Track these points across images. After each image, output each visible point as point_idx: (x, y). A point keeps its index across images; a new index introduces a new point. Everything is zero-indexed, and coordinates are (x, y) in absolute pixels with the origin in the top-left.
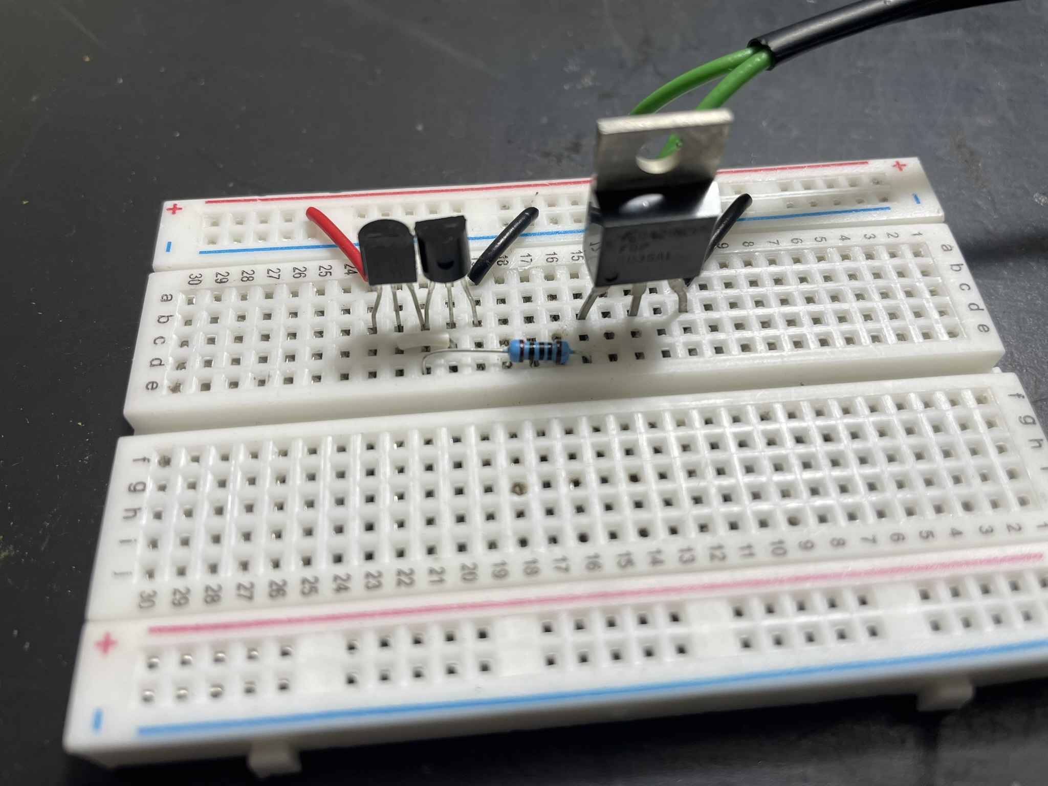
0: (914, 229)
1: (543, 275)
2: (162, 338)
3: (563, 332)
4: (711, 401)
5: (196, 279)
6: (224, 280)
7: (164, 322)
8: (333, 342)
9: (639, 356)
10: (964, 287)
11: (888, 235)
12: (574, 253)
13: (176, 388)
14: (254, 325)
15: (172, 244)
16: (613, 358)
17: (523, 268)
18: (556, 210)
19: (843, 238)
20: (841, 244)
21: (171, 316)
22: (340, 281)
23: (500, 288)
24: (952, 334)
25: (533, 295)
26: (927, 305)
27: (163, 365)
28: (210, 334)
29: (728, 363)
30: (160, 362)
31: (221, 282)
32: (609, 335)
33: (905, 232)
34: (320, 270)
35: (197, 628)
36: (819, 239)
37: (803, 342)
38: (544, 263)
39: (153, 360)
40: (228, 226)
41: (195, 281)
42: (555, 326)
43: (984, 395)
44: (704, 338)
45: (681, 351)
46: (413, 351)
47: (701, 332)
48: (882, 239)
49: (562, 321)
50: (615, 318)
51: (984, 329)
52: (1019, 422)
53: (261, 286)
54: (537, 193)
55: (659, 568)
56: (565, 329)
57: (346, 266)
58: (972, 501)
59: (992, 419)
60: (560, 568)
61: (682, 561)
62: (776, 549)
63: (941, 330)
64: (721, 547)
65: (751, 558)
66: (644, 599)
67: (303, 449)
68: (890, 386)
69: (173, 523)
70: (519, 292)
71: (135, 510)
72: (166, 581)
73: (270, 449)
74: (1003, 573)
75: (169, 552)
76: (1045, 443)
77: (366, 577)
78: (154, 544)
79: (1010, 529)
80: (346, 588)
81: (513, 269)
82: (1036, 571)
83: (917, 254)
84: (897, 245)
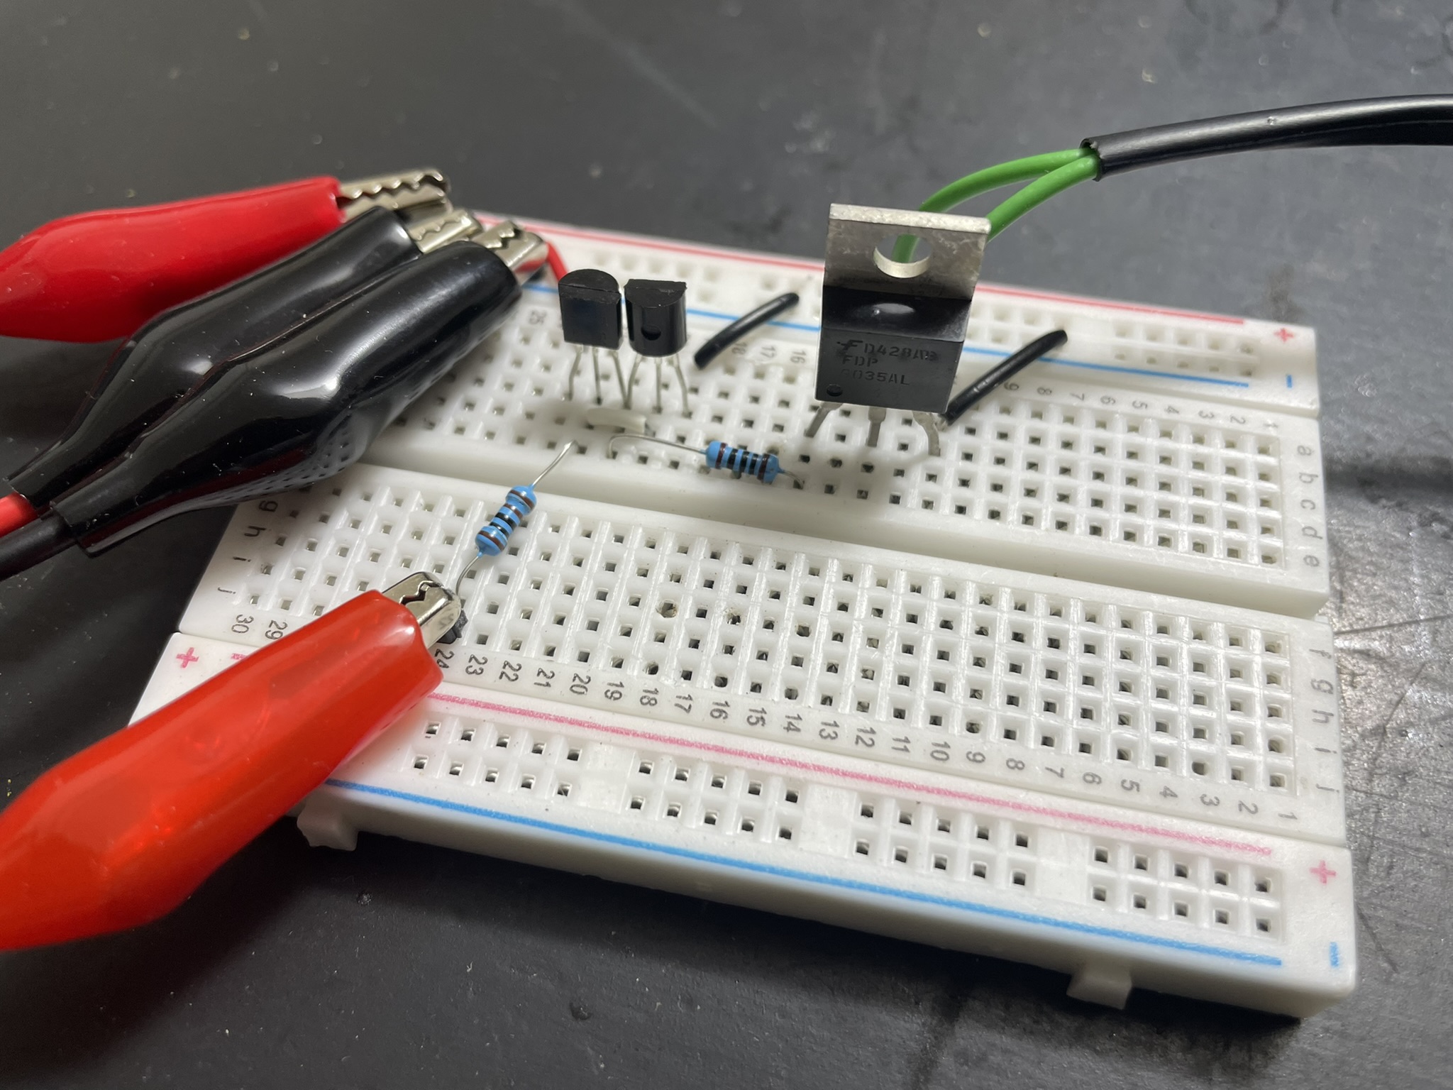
0: (1270, 418)
1: (783, 375)
3: (782, 446)
4: (926, 566)
8: (521, 398)
9: (863, 494)
10: (1307, 504)
11: (1233, 418)
16: (830, 489)
17: (762, 362)
19: (1171, 410)
20: (1165, 416)
22: (550, 333)
23: (727, 379)
24: (1267, 559)
25: (763, 396)
26: (1249, 515)
29: (965, 528)
32: (837, 463)
33: (1258, 418)
36: (1138, 405)
37: (1069, 524)
38: (788, 362)
42: (776, 438)
43: (1278, 642)
44: (948, 492)
46: (604, 428)
47: (947, 484)
48: (1221, 421)
49: (785, 433)
50: (851, 444)
51: (1311, 561)
52: (1310, 686)
55: (792, 736)
56: (786, 444)
58: (1208, 763)
59: (1277, 674)
60: (681, 707)
61: (821, 736)
62: (937, 752)
63: (1253, 551)
64: (872, 732)
65: (904, 754)
66: (763, 766)
67: (451, 508)
68: (1159, 601)
69: (293, 553)
70: (748, 388)
71: (259, 529)
72: (266, 610)
73: (416, 499)
74: (1210, 858)
75: (279, 581)
76: (1335, 721)
77: (470, 661)
78: (268, 570)
79: (1243, 808)
80: (445, 667)
81: (749, 361)
82: (1255, 868)
83: (1263, 451)
84: (1240, 434)
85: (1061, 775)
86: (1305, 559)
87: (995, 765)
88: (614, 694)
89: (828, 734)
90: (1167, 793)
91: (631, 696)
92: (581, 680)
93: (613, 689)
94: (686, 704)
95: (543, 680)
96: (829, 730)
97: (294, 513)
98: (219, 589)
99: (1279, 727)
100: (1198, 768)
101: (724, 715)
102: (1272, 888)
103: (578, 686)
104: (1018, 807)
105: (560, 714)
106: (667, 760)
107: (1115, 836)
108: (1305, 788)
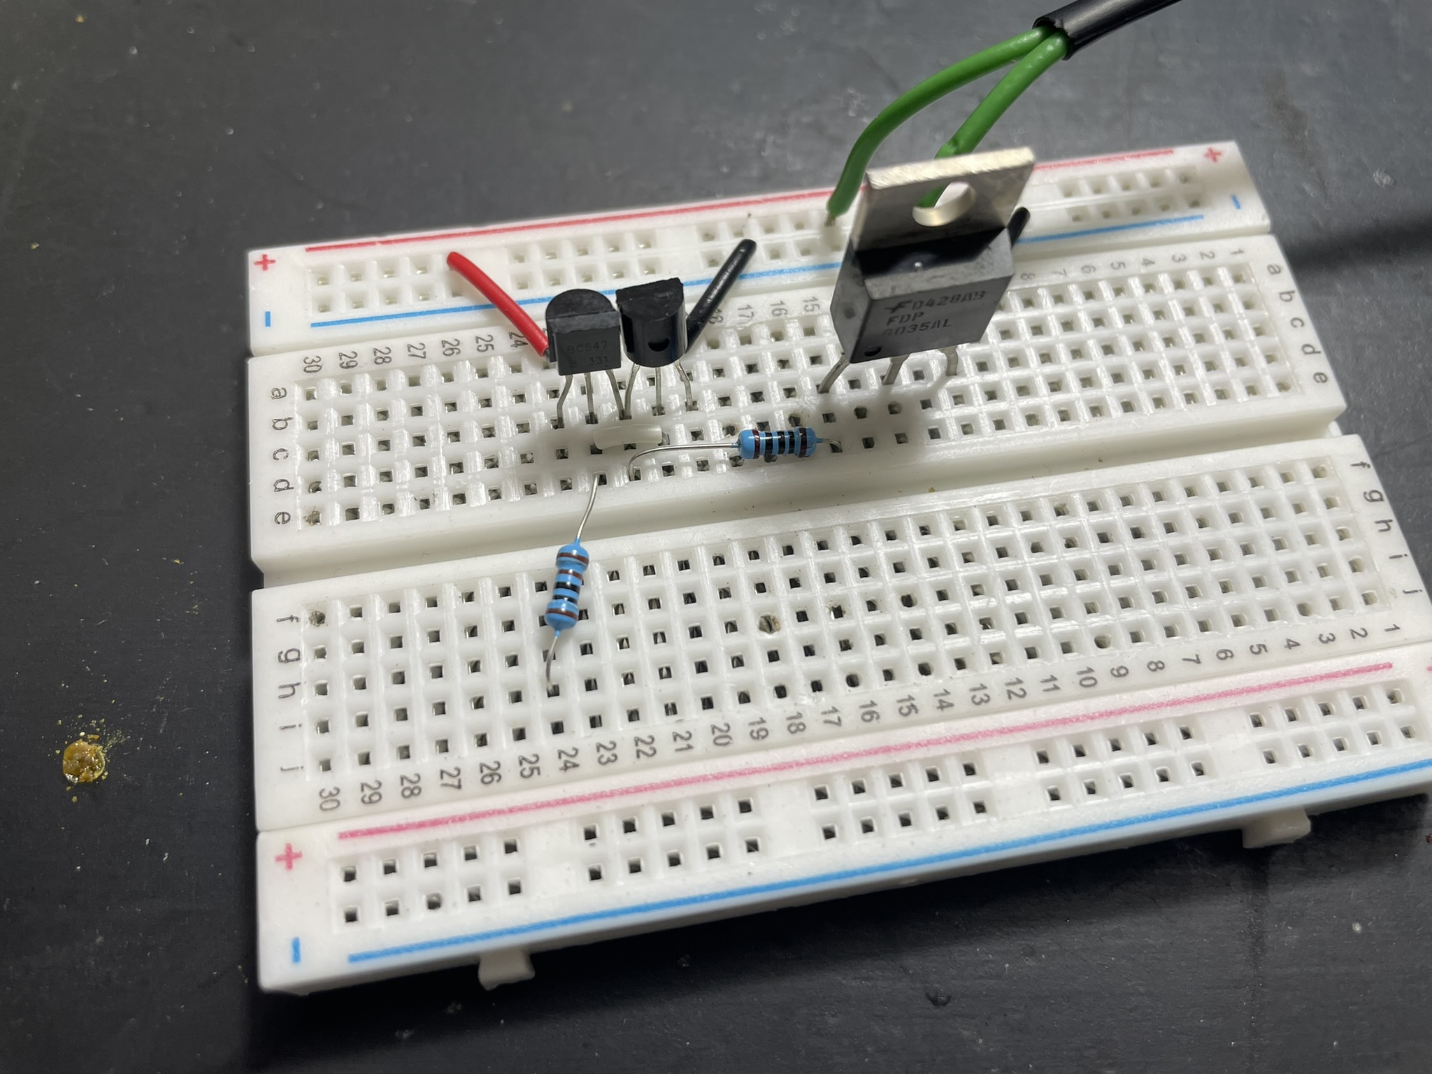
0: (1234, 244)
1: (769, 334)
2: (284, 450)
3: (802, 412)
4: (996, 496)
5: (314, 364)
6: (352, 364)
7: (283, 428)
8: (508, 442)
9: (901, 438)
10: (1296, 323)
11: (1203, 255)
12: (806, 301)
13: (313, 519)
14: (401, 426)
15: (271, 314)
16: (868, 443)
17: (743, 325)
18: (775, 238)
19: (1147, 262)
20: (1143, 270)
21: (290, 419)
22: (506, 357)
23: (716, 354)
24: (1282, 387)
25: (760, 363)
26: (1252, 350)
27: (292, 488)
28: (346, 441)
29: (1013, 443)
30: (287, 485)
31: (348, 367)
32: (860, 413)
33: (1223, 247)
34: (477, 342)
35: (399, 828)
36: (1116, 266)
37: (1102, 408)
38: (770, 317)
39: (278, 482)
40: (341, 284)
41: (312, 367)
42: (792, 404)
43: (1322, 466)
44: (980, 408)
45: (953, 429)
46: (613, 450)
47: (976, 403)
48: (1195, 261)
49: (800, 398)
50: (867, 388)
52: (1365, 500)
53: (402, 369)
54: (749, 215)
55: (947, 711)
56: (806, 409)
57: (511, 335)
58: (1309, 603)
59: (1332, 497)
60: (831, 722)
61: (974, 702)
62: (1084, 679)
63: (1269, 383)
64: (1019, 681)
65: (1056, 692)
66: (934, 752)
67: (493, 590)
68: (1211, 461)
69: (344, 699)
70: (741, 358)
71: (292, 686)
72: (349, 774)
73: (452, 594)
74: (1347, 689)
75: (346, 736)
76: (1395, 525)
77: (598, 750)
78: (324, 728)
79: (1355, 635)
80: (575, 766)
81: (731, 328)
82: (1384, 684)
83: (1237, 279)
84: (1213, 269)
85: (1198, 661)
86: (1315, 378)
87: (1139, 674)
88: (759, 733)
89: (981, 698)
90: (1292, 644)
91: (778, 729)
92: (720, 730)
93: (756, 728)
94: (834, 717)
95: (682, 744)
96: (980, 695)
97: (321, 654)
98: (282, 770)
99: (1353, 547)
100: (1304, 610)
101: (875, 716)
102: (1402, 697)
103: (720, 737)
104: (1175, 703)
105: (714, 772)
106: (839, 779)
107: (1265, 699)
108: (1396, 597)
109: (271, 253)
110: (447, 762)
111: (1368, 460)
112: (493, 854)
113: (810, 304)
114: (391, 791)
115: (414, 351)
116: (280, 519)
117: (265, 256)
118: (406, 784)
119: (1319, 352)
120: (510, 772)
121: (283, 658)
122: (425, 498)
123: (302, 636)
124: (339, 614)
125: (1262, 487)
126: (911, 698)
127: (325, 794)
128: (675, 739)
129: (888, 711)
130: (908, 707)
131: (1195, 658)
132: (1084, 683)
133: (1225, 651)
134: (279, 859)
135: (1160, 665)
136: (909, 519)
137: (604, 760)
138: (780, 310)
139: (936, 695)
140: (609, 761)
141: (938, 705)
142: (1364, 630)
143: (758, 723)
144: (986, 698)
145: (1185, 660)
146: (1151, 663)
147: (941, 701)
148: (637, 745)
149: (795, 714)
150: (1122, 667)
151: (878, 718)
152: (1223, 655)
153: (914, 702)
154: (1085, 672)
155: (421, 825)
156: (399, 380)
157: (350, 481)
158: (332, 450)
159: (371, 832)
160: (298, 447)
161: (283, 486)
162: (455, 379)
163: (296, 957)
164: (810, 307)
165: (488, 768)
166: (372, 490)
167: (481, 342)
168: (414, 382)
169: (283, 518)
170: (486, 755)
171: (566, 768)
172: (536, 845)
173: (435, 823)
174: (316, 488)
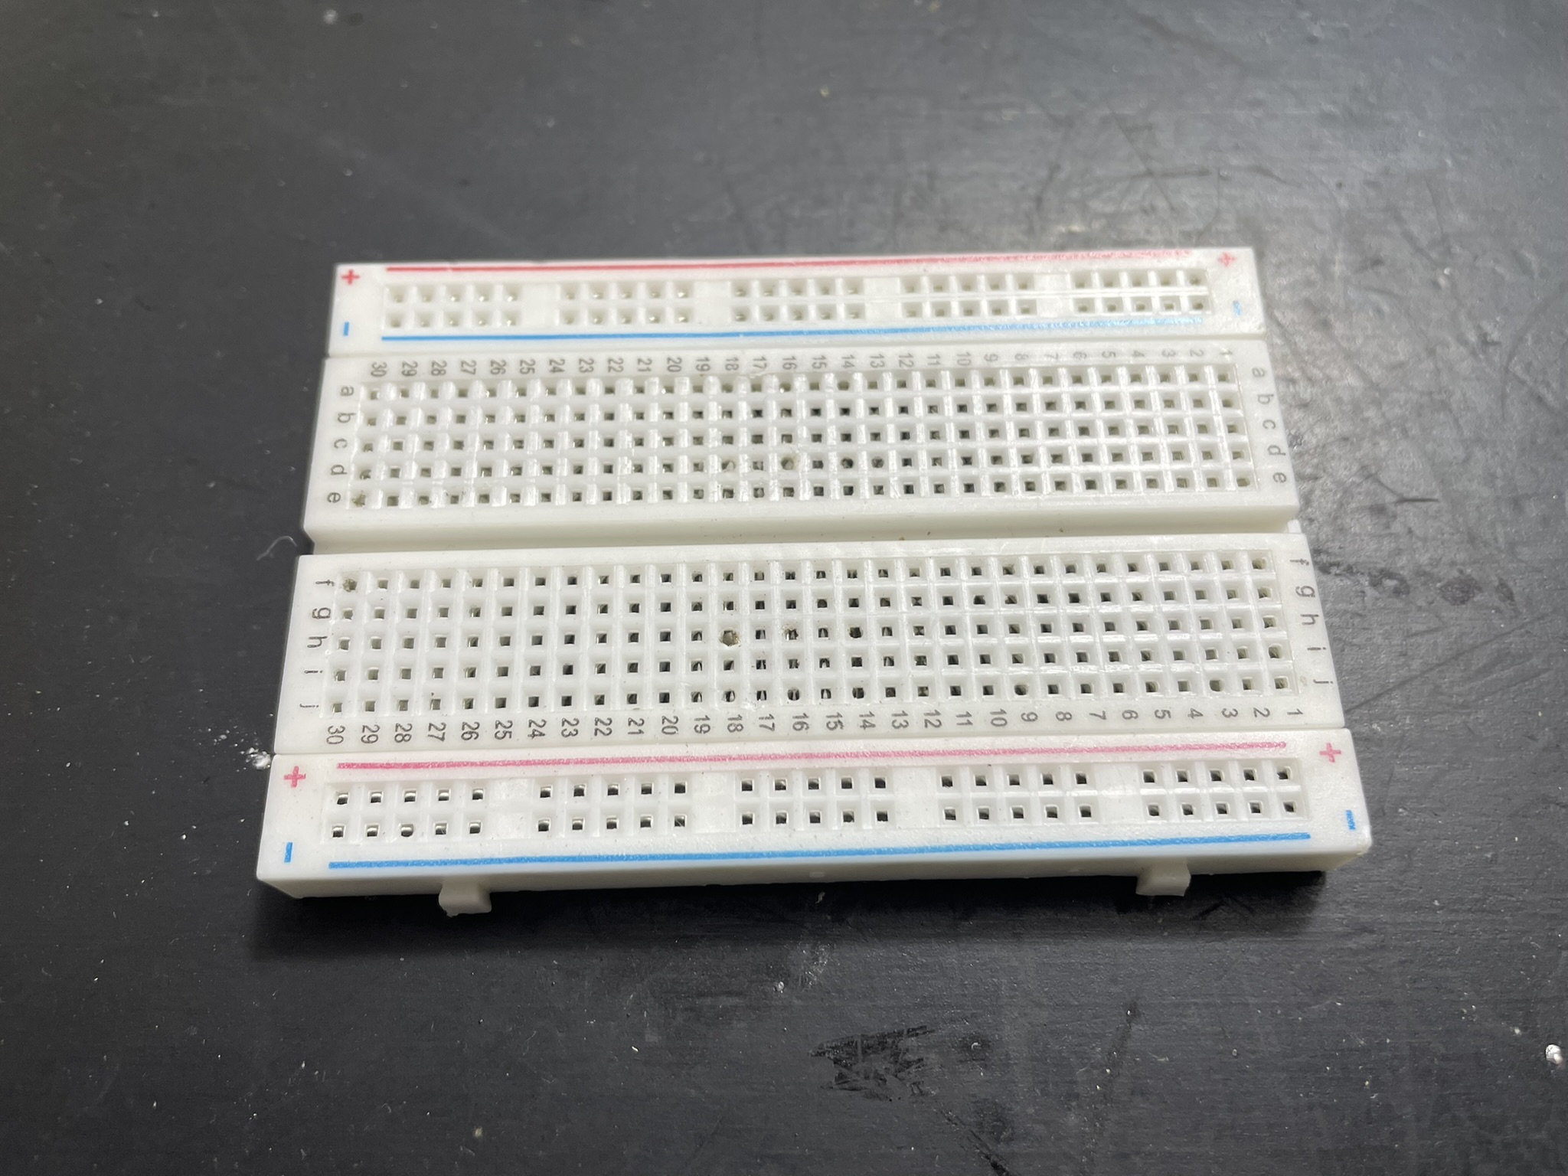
0: (1225, 346)
1: (778, 384)
2: (343, 440)
3: (794, 457)
4: (953, 550)
5: (380, 369)
6: (412, 373)
7: (345, 422)
8: (534, 454)
9: (878, 490)
10: (1268, 425)
11: (1192, 353)
12: (815, 359)
13: (360, 501)
14: (445, 430)
15: (350, 325)
16: (849, 491)
17: (755, 374)
19: (1137, 354)
20: (1132, 361)
21: (353, 414)
22: (543, 381)
23: (727, 397)
24: (1242, 482)
25: (766, 409)
26: (1221, 445)
27: (346, 473)
28: (397, 438)
29: (977, 505)
30: (341, 470)
31: (408, 374)
32: (847, 463)
33: (1213, 348)
34: (521, 365)
35: (389, 766)
36: (1108, 354)
37: (1066, 483)
38: (781, 370)
39: (334, 467)
40: (413, 303)
41: (378, 371)
42: (786, 448)
43: (1263, 558)
44: (955, 472)
45: (926, 487)
47: (952, 465)
48: (1184, 357)
49: (793, 444)
51: (1280, 478)
52: (1295, 593)
53: (454, 381)
54: (781, 275)
55: (869, 731)
57: (551, 362)
58: (1222, 680)
59: (1267, 588)
60: (766, 727)
61: (894, 726)
62: (996, 719)
63: (1230, 477)
64: (938, 713)
65: (969, 726)
66: (849, 763)
67: (499, 580)
68: (1157, 541)
69: (360, 655)
70: (749, 404)
71: (320, 638)
72: (354, 717)
73: (464, 578)
74: (1238, 760)
75: (357, 686)
76: (1321, 621)
77: (563, 725)
78: (341, 676)
79: (1258, 713)
80: (542, 734)
81: (744, 375)
82: (1275, 761)
83: (1222, 378)
84: (1200, 366)
85: (1104, 718)
86: (1274, 477)
87: (1047, 721)
88: (703, 728)
89: (900, 724)
90: (1195, 714)
91: (719, 727)
92: (669, 721)
93: (701, 723)
94: (769, 723)
95: (636, 729)
96: (900, 720)
97: (348, 615)
98: (301, 706)
99: (1275, 635)
100: (1215, 686)
101: (805, 726)
102: (1291, 775)
103: (668, 727)
104: (1074, 751)
105: (659, 755)
106: (764, 776)
107: (1158, 759)
108: (1305, 685)
109: (358, 268)
110: (436, 718)
111: (1308, 557)
112: (461, 799)
113: (818, 361)
114: (387, 735)
115: (466, 367)
116: (332, 498)
117: (351, 272)
118: (400, 731)
119: (1284, 454)
120: (487, 733)
121: (316, 615)
122: (455, 494)
123: (334, 598)
124: (368, 584)
125: (1201, 571)
126: (839, 715)
127: (332, 730)
128: (630, 724)
129: (817, 724)
130: (835, 723)
131: (1101, 714)
132: (995, 722)
133: (1131, 712)
134: (286, 778)
135: (1068, 716)
136: (870, 562)
137: (566, 733)
138: (790, 364)
139: (862, 716)
140: (570, 734)
141: (862, 724)
142: (1267, 710)
143: (703, 719)
144: (905, 724)
145: (1092, 714)
146: (1060, 713)
147: (865, 721)
148: (596, 724)
149: (737, 716)
150: (1032, 713)
151: (807, 728)
152: (1128, 715)
153: (840, 719)
154: (999, 713)
155: (406, 766)
156: (450, 390)
157: (395, 473)
158: (384, 445)
159: (364, 766)
160: (356, 440)
161: (338, 471)
162: (498, 395)
163: (288, 859)
164: (818, 365)
165: (469, 726)
166: (412, 483)
167: (524, 365)
168: (463, 394)
169: (334, 498)
170: (470, 717)
171: (533, 735)
172: (499, 794)
173: (418, 766)
174: (365, 475)
